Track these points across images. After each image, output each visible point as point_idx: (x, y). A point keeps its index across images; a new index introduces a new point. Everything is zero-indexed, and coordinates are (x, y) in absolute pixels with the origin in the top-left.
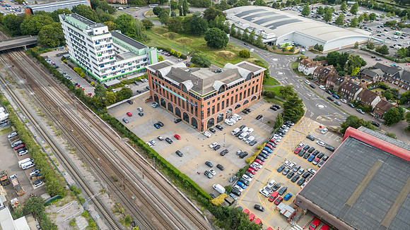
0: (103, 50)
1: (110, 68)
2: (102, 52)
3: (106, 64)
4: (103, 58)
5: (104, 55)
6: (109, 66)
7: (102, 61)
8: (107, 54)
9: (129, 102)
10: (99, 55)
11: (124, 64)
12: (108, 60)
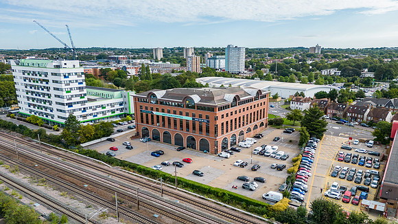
1: (80, 109)
2: (71, 89)
4: (72, 96)
5: (73, 93)
6: (79, 106)
8: (78, 92)
9: (110, 140)
10: (68, 92)
11: (97, 107)
12: (78, 99)
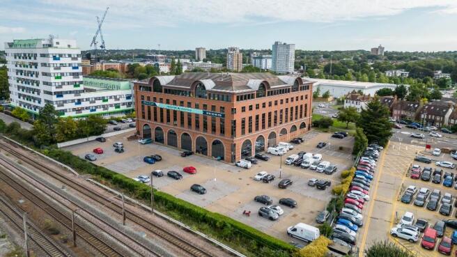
0: (63, 70)
1: (73, 101)
2: (62, 74)
3: (66, 93)
4: (63, 83)
5: (64, 79)
6: (72, 97)
7: (60, 87)
8: (71, 79)
9: (99, 140)
10: (57, 78)
11: (96, 99)
12: (71, 88)
